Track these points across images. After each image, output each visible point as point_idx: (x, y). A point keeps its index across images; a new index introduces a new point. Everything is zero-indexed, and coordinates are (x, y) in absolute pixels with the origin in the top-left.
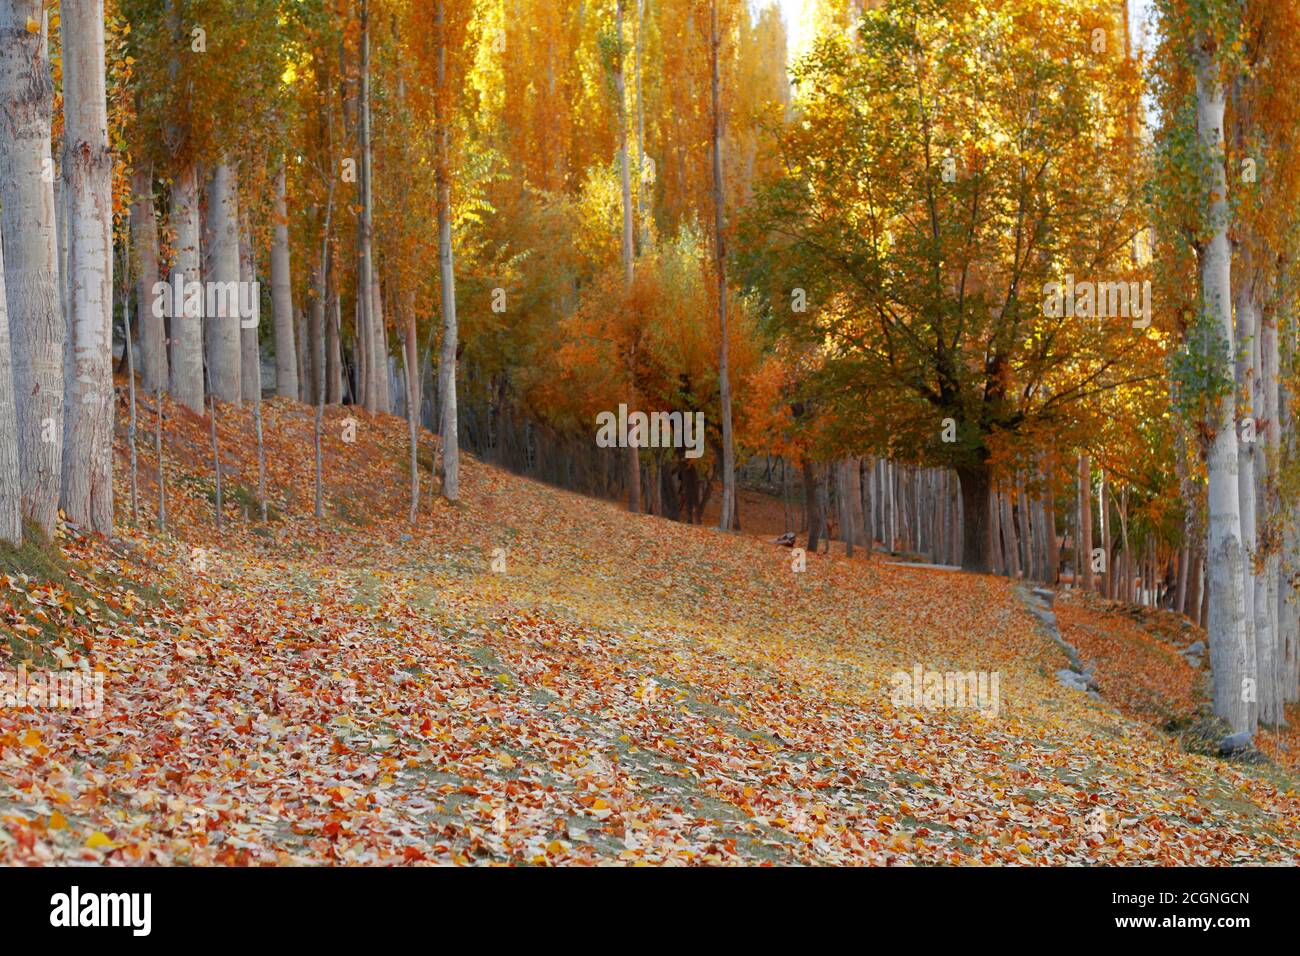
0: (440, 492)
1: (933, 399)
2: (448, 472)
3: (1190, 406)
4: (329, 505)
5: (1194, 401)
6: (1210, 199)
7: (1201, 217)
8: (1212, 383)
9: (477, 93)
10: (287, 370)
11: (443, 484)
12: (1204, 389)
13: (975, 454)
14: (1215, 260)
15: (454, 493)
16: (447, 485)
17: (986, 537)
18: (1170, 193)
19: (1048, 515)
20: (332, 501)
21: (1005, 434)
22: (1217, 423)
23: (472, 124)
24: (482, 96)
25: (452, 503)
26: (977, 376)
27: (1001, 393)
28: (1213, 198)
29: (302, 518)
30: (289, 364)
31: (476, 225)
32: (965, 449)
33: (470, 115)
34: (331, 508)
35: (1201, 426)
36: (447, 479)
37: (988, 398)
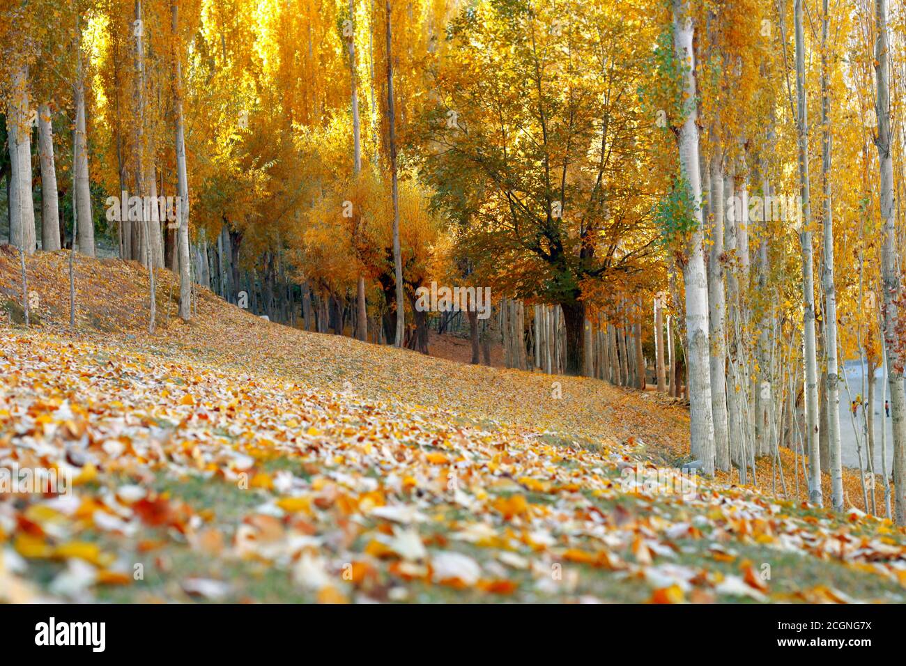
0: (178, 315)
1: (545, 257)
2: (183, 301)
3: (670, 240)
4: (84, 318)
5: (671, 236)
6: (682, 97)
7: (676, 110)
8: (685, 225)
9: (261, 61)
10: (87, 237)
11: (180, 310)
12: (679, 228)
13: (572, 293)
14: (687, 139)
15: (187, 315)
16: (183, 310)
17: (582, 353)
18: (656, 93)
19: (637, 342)
20: (87, 315)
21: (592, 280)
22: (689, 252)
23: (258, 82)
24: (265, 63)
25: (186, 322)
26: (575, 242)
27: (591, 251)
28: (685, 96)
29: (57, 324)
30: (87, 232)
31: (239, 143)
32: (564, 290)
33: (256, 76)
34: (86, 320)
35: (678, 254)
36: (183, 305)
37: (582, 256)
